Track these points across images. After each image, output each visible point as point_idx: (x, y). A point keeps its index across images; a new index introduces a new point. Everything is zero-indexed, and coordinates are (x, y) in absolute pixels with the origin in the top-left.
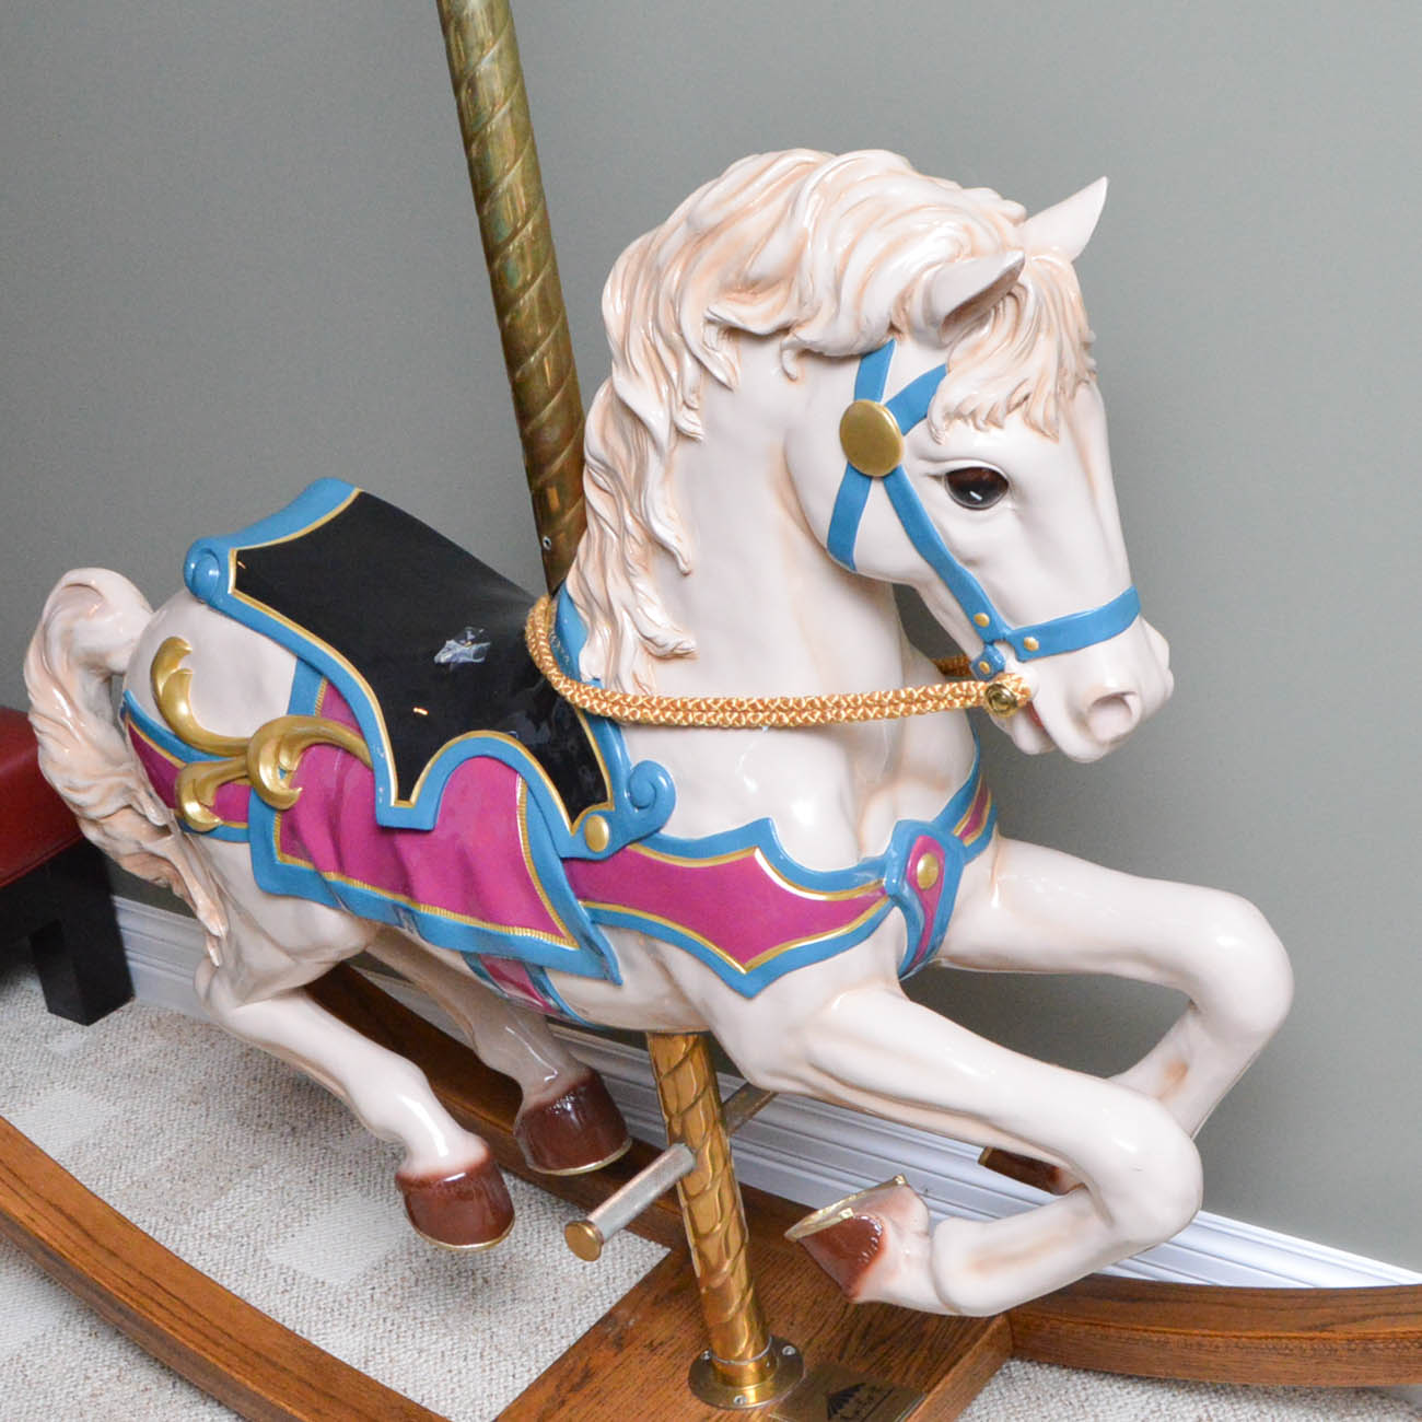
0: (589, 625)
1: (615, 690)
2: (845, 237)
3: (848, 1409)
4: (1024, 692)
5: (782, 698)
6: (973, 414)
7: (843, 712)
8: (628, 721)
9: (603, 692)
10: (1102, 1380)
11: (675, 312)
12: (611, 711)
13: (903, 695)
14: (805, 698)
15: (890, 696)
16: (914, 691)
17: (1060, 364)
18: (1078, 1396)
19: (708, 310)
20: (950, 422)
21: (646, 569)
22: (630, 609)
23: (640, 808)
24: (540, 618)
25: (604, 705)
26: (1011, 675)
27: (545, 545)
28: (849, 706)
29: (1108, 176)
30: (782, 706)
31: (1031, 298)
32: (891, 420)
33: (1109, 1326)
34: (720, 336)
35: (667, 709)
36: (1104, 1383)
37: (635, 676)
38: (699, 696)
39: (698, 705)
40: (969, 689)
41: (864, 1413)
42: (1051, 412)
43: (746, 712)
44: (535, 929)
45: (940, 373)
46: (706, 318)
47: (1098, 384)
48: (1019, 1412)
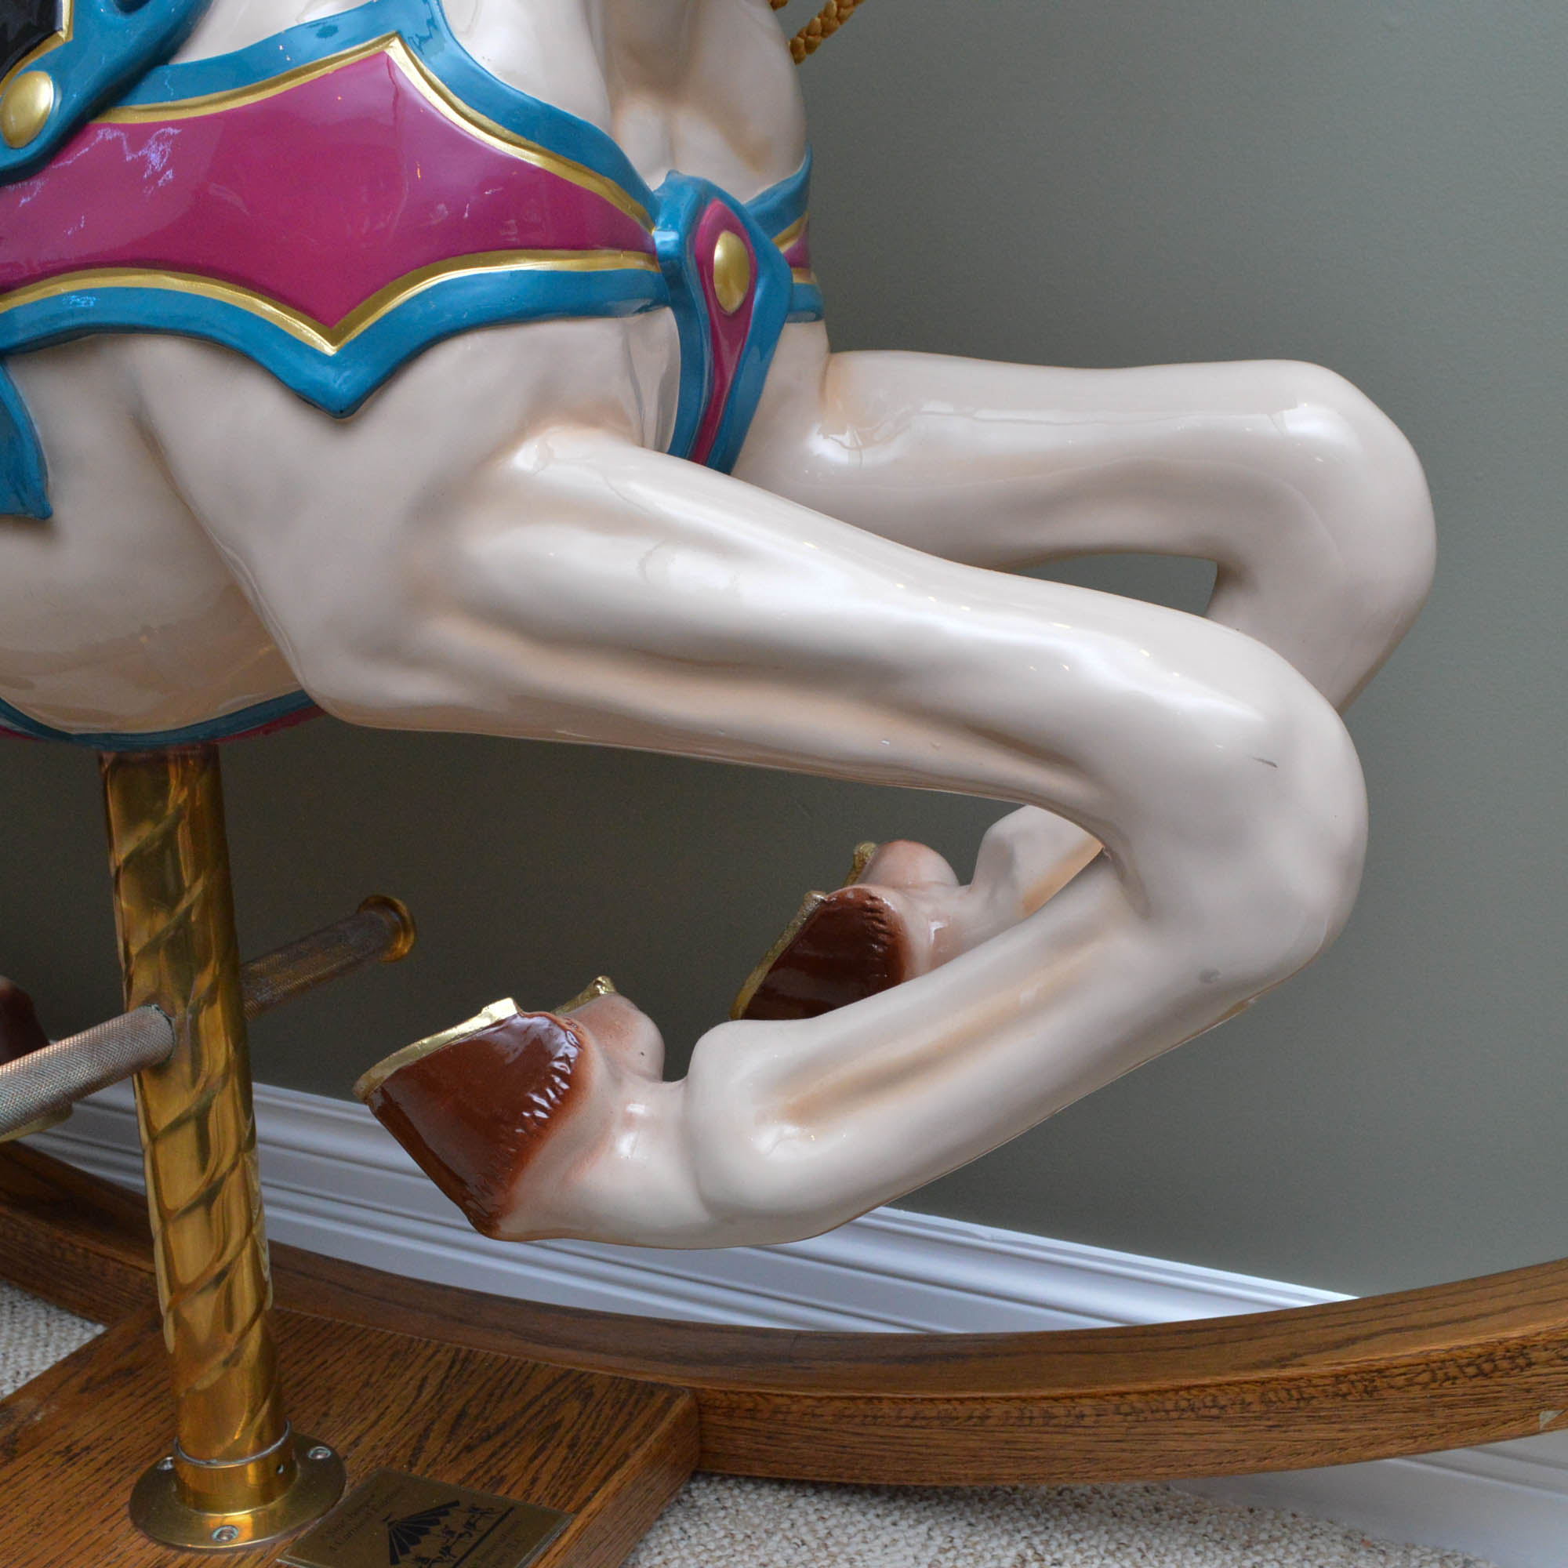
3: (428, 1545)
10: (847, 1505)
18: (814, 1531)
33: (880, 1399)
36: (852, 1509)
41: (458, 1550)
48: (720, 1558)
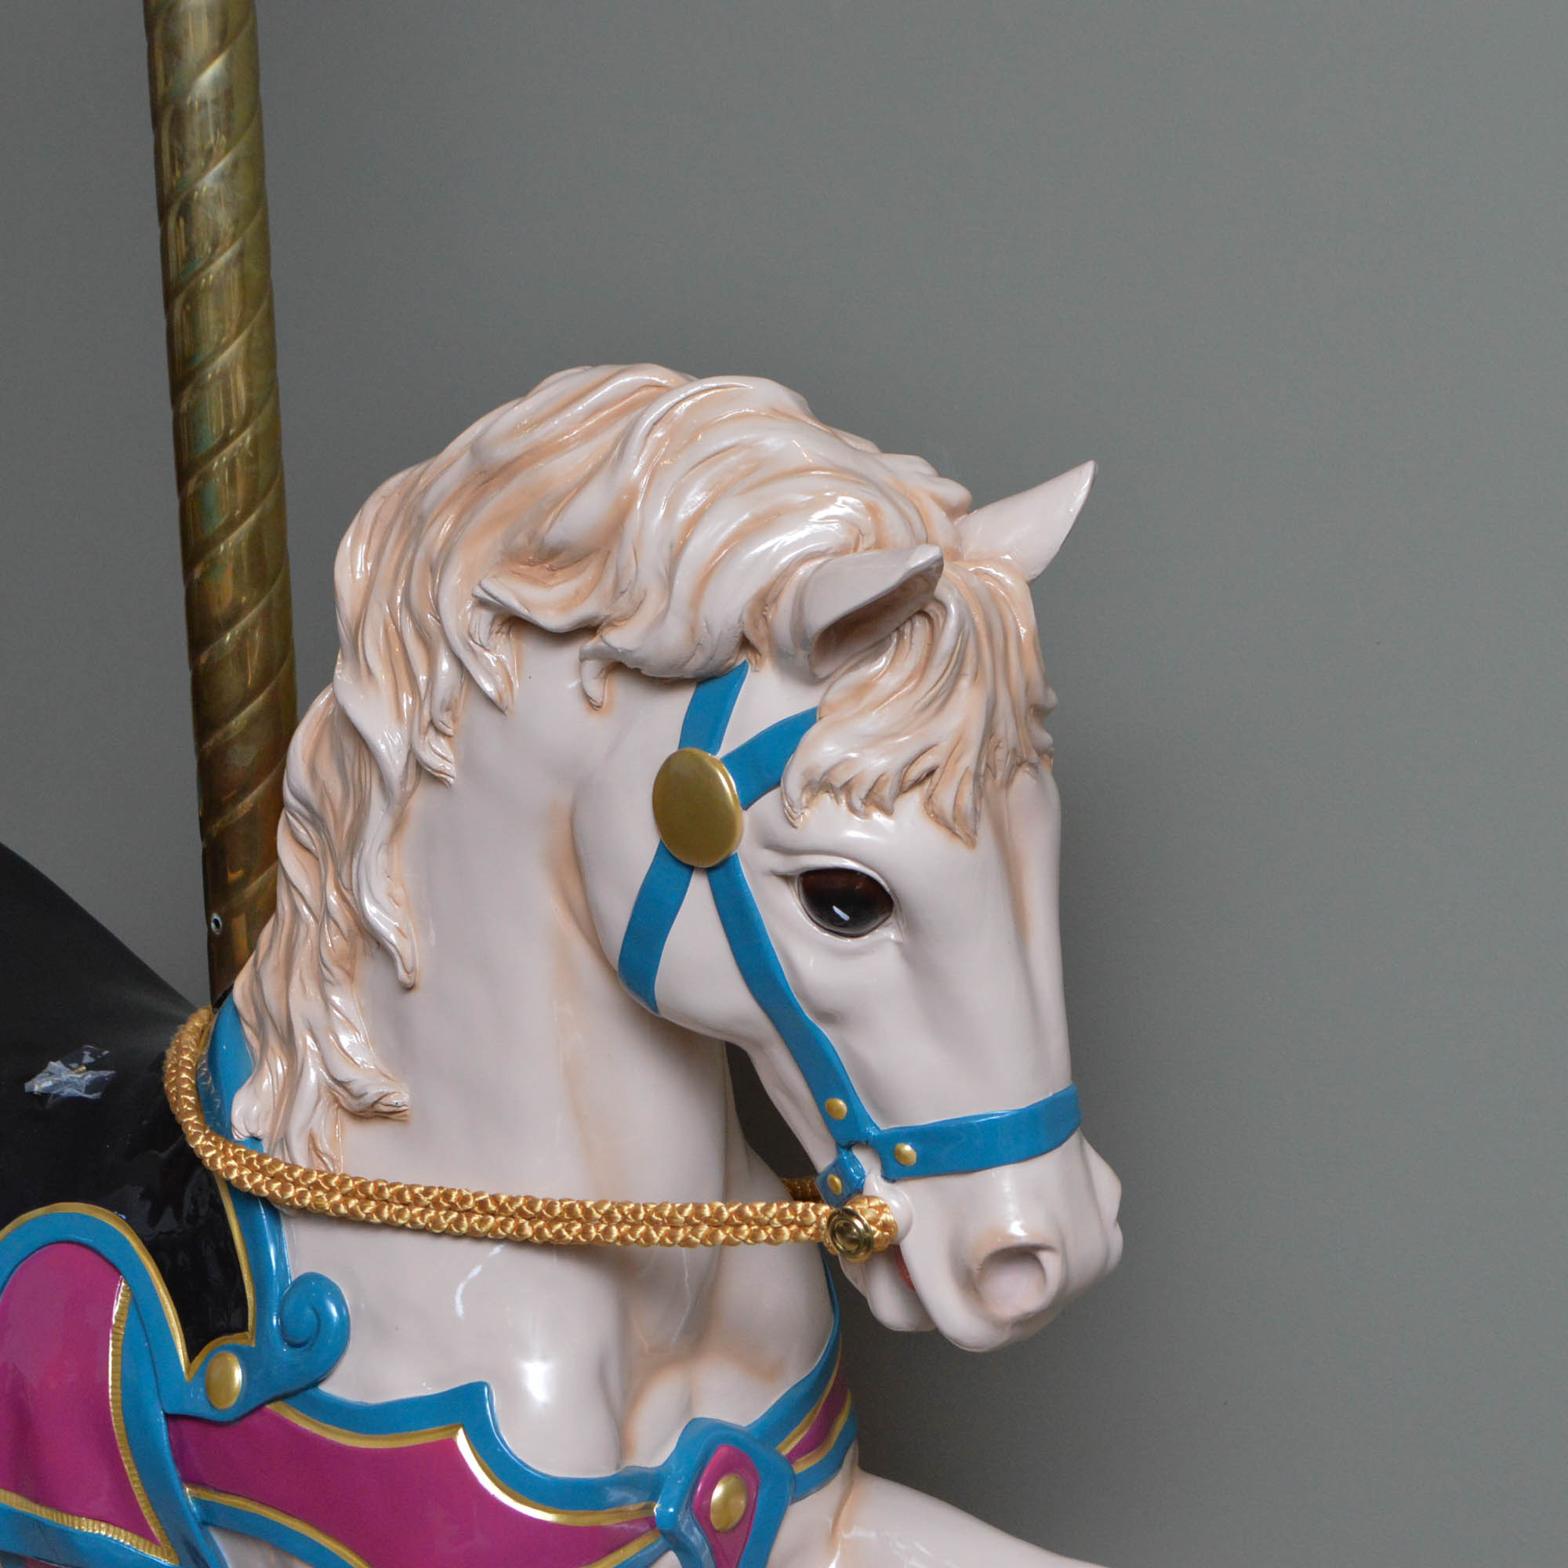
0: (257, 1054)
1: (278, 1156)
2: (695, 498)
4: (885, 1226)
5: (526, 1197)
6: (847, 787)
7: (614, 1228)
8: (292, 1207)
9: (260, 1159)
11: (434, 582)
12: (268, 1188)
13: (707, 1212)
14: (561, 1201)
15: (688, 1211)
16: (724, 1209)
17: (989, 731)
19: (480, 585)
20: (814, 796)
21: (350, 975)
22: (317, 1032)
23: (293, 1345)
24: (190, 1038)
25: (259, 1178)
26: (870, 1198)
27: (213, 925)
28: (625, 1220)
29: (1095, 460)
30: (525, 1208)
31: (952, 623)
32: (728, 784)
34: (496, 628)
35: (352, 1194)
37: (312, 1139)
38: (404, 1179)
39: (399, 1195)
40: (805, 1213)
42: (967, 801)
43: (470, 1212)
44: (114, 1525)
45: (806, 720)
46: (475, 596)
47: (1056, 775)
